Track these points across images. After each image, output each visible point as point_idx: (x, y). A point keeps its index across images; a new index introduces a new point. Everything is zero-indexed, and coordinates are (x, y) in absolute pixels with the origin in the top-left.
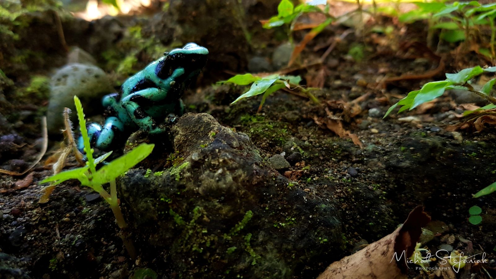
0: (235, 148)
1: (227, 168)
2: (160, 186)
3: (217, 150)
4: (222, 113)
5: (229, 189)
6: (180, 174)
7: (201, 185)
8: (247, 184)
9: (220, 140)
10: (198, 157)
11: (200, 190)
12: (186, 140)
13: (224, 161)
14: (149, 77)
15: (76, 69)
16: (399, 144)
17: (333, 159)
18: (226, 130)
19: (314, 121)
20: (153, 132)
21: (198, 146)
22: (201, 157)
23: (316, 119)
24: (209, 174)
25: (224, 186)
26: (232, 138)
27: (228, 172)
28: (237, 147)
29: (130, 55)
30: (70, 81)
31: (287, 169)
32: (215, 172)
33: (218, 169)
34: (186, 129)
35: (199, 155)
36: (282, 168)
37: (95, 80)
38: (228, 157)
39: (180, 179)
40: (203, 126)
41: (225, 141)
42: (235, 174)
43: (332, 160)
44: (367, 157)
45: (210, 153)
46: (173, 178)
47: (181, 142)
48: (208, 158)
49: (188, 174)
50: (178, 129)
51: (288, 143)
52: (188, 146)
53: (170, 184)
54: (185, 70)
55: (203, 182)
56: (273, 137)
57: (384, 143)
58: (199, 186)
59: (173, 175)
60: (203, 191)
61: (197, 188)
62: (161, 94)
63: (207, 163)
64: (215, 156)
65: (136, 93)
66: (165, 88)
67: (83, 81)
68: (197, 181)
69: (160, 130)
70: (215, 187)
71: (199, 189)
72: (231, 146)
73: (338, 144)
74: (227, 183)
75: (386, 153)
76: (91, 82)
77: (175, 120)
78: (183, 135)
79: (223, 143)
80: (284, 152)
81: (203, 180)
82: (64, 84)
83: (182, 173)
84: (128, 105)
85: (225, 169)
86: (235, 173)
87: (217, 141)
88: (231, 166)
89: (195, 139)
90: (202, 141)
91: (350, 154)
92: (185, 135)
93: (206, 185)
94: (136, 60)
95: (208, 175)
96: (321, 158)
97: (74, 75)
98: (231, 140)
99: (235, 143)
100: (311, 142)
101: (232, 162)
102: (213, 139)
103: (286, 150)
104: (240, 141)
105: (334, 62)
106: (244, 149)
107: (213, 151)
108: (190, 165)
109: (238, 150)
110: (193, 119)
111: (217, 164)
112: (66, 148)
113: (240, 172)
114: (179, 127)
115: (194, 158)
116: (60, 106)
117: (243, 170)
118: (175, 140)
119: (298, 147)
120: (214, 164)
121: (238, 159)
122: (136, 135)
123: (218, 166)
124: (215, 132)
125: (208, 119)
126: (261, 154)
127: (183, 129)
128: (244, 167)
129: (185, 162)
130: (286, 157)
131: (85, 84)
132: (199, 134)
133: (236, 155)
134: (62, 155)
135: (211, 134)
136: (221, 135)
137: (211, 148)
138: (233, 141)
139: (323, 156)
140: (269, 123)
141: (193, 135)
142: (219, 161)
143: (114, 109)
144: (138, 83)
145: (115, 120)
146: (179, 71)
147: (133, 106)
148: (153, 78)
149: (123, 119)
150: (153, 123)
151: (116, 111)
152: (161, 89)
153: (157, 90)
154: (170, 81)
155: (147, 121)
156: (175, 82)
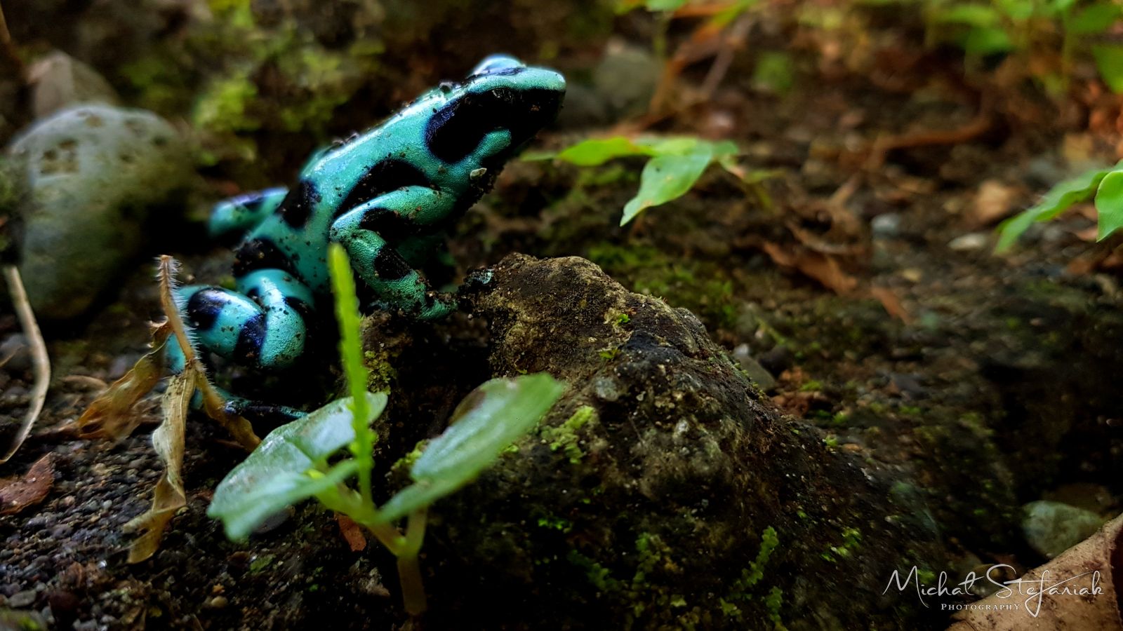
0: (691, 356)
1: (697, 416)
2: (527, 483)
3: (662, 367)
5: (718, 476)
6: (580, 445)
7: (642, 471)
8: (750, 457)
9: (650, 334)
10: (616, 390)
11: (644, 485)
12: (544, 337)
13: (688, 397)
14: (404, 155)
15: (95, 121)
17: (848, 354)
18: (654, 305)
19: (766, 255)
20: (428, 314)
21: (585, 355)
22: (625, 391)
24: (656, 436)
25: (706, 468)
26: (679, 329)
27: (703, 429)
28: (697, 353)
29: (227, 76)
30: (86, 157)
31: (774, 392)
32: (670, 431)
33: (675, 421)
34: (538, 307)
35: (618, 384)
37: (158, 154)
38: (695, 387)
39: (584, 459)
40: (585, 296)
41: (663, 337)
42: (723, 432)
43: (846, 356)
44: (926, 344)
45: (649, 378)
46: (561, 457)
47: (530, 343)
48: (644, 392)
49: (600, 443)
51: (742, 318)
52: (548, 354)
53: (555, 476)
54: (513, 134)
55: (647, 462)
56: (703, 306)
58: (637, 475)
59: (560, 450)
60: (653, 487)
61: (634, 482)
62: (440, 203)
63: (644, 406)
64: (662, 387)
65: (374, 203)
66: (450, 185)
67: (125, 158)
68: (633, 464)
69: (443, 308)
70: (681, 474)
71: (638, 482)
72: (683, 348)
73: (849, 314)
74: (712, 461)
75: (975, 335)
76: (147, 162)
77: (493, 279)
78: (534, 325)
79: (662, 343)
80: (745, 346)
81: (644, 457)
82: (71, 167)
83: (583, 442)
84: (355, 241)
85: (694, 419)
86: (721, 428)
87: (642, 340)
88: (706, 411)
89: (568, 334)
90: (592, 339)
91: (883, 337)
92: (542, 325)
93: (657, 472)
94: (253, 91)
95: (657, 443)
97: (94, 139)
98: (678, 335)
99: (689, 341)
100: (789, 314)
101: (708, 398)
102: (623, 331)
103: (748, 339)
104: (694, 333)
105: (733, 97)
106: (710, 355)
107: (653, 370)
108: (596, 415)
109: (702, 362)
110: (551, 275)
111: (672, 405)
112: (177, 381)
113: (729, 424)
114: (511, 300)
115: (602, 393)
116: (68, 237)
117: (733, 417)
118: (510, 339)
119: (771, 331)
120: (662, 408)
121: (715, 388)
122: (374, 325)
123: (673, 411)
124: (626, 313)
125: (591, 273)
126: (733, 363)
127: (527, 306)
128: (733, 407)
129: (578, 406)
130: (752, 354)
131: (132, 167)
132: (577, 318)
133: (706, 375)
134: (173, 402)
135: (613, 316)
136: (648, 321)
137: (645, 363)
138: (683, 337)
139: (827, 347)
140: (670, 266)
141: (560, 321)
142: (673, 399)
143: (280, 246)
144: (370, 172)
145: (288, 280)
146: (495, 139)
147: (368, 242)
148: (418, 159)
149: (315, 276)
150: (428, 289)
151: (289, 254)
152: (439, 189)
153: (428, 192)
154: (471, 167)
155: (411, 284)
156: (486, 169)
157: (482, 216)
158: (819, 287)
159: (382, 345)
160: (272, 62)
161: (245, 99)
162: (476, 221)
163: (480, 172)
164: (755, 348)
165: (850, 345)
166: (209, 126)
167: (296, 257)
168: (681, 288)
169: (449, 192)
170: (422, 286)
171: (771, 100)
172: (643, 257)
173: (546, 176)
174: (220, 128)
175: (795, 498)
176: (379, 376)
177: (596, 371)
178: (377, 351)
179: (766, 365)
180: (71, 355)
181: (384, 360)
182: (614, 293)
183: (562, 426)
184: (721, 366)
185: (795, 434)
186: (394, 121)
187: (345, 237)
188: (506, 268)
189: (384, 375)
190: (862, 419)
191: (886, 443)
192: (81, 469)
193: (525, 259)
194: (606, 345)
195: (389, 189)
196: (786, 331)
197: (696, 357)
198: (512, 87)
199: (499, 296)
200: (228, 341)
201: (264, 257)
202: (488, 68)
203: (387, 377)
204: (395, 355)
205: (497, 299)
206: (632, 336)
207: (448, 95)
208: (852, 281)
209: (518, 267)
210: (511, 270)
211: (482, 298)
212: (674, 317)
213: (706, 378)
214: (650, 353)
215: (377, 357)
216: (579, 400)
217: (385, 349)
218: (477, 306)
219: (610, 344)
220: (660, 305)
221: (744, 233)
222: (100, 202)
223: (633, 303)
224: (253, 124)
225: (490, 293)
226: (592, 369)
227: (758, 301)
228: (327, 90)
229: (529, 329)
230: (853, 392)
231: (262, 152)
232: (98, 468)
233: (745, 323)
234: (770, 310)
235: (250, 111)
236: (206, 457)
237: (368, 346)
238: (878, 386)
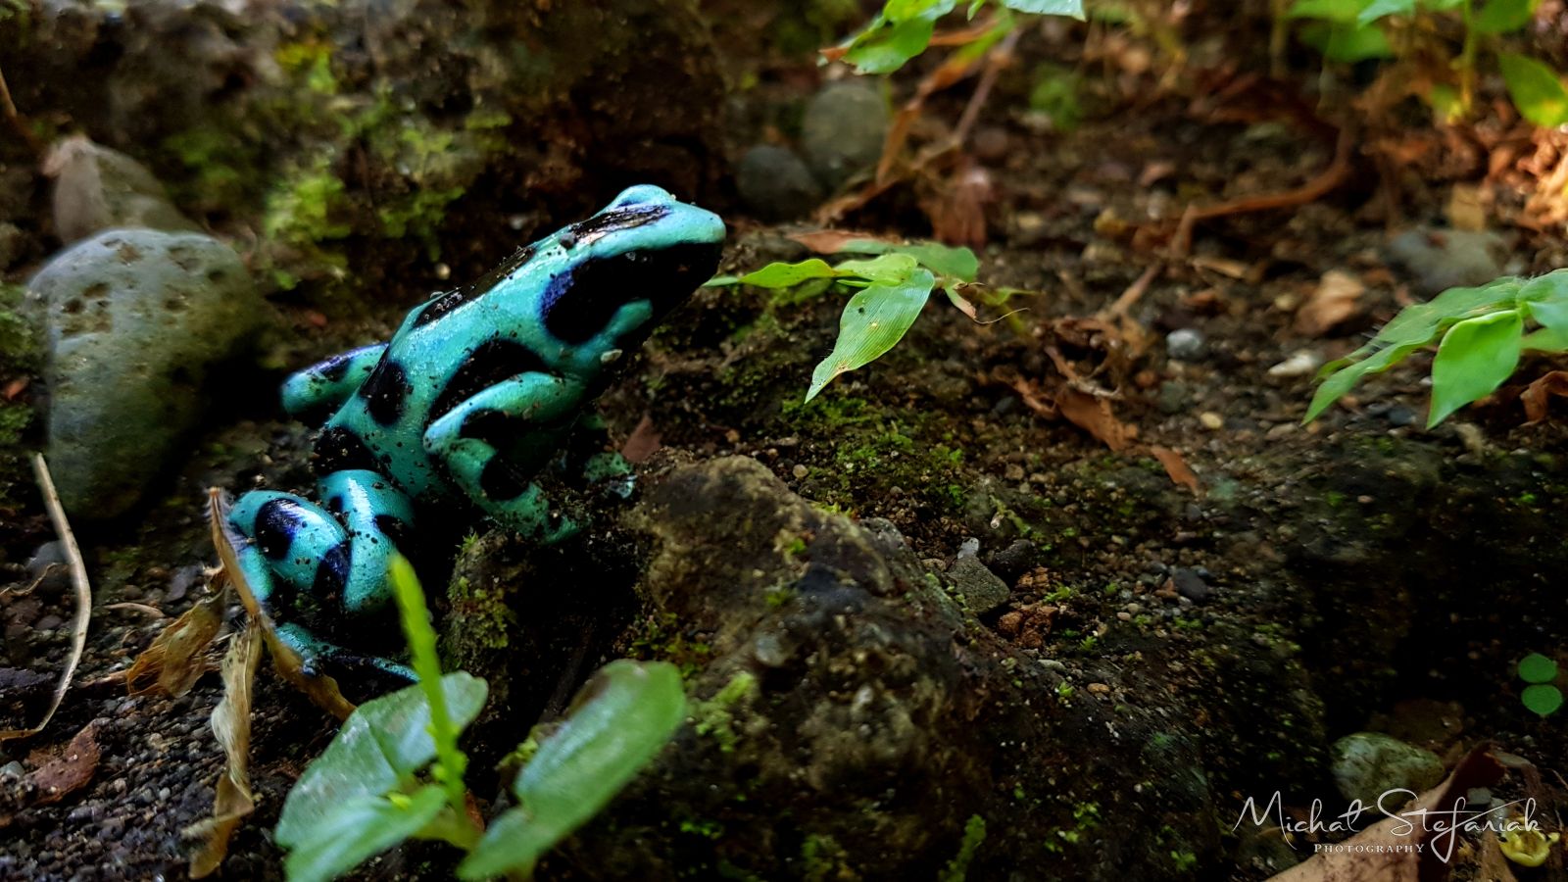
0: (882, 595)
1: (884, 680)
2: (668, 777)
3: (840, 619)
4: (704, 385)
5: (908, 759)
6: (733, 728)
7: (810, 757)
8: (952, 728)
9: (830, 568)
10: (781, 652)
11: (813, 775)
12: (698, 570)
13: (873, 659)
14: (515, 335)
15: (130, 254)
16: (1317, 483)
17: (1116, 539)
18: (838, 526)
19: (1019, 396)
20: (553, 536)
21: (749, 595)
22: (791, 653)
23: (1023, 387)
24: (830, 711)
25: (892, 751)
26: (869, 558)
27: (890, 698)
28: (889, 591)
29: (304, 164)
30: (120, 306)
31: (1005, 608)
32: (849, 702)
33: (855, 689)
34: (690, 532)
35: (783, 645)
36: (991, 606)
37: (214, 293)
38: (882, 643)
39: (738, 745)
40: (750, 515)
41: (845, 570)
42: (916, 700)
43: (1112, 542)
44: (1221, 526)
45: (822, 635)
46: (710, 743)
48: (816, 653)
49: (758, 723)
50: (658, 530)
51: (974, 500)
52: (705, 591)
53: (702, 767)
54: (654, 304)
55: (817, 745)
56: (924, 485)
57: (1269, 476)
58: (805, 761)
59: (709, 734)
60: (824, 777)
61: (801, 771)
62: (564, 394)
63: (815, 672)
64: (839, 645)
65: (480, 400)
66: (576, 371)
67: (172, 305)
68: (799, 748)
69: (574, 527)
70: (860, 758)
71: (806, 771)
72: (871, 588)
73: (1120, 483)
74: (900, 740)
75: (1283, 514)
76: (201, 305)
77: (634, 491)
78: (684, 556)
79: (845, 581)
80: (976, 540)
81: (814, 738)
82: (102, 322)
83: (737, 723)
84: (454, 455)
85: (880, 684)
86: (914, 695)
87: (820, 579)
88: (896, 673)
89: (727, 567)
90: (758, 573)
91: (1164, 514)
92: (694, 556)
93: (829, 757)
94: (337, 185)
95: (831, 720)
96: (1085, 542)
97: (129, 280)
98: (866, 568)
99: (880, 576)
100: (1039, 487)
101: (898, 656)
102: (798, 562)
103: (978, 531)
104: (889, 560)
105: (996, 140)
106: (909, 589)
107: (828, 624)
108: (754, 686)
109: (896, 602)
110: (707, 486)
111: (850, 670)
112: (240, 643)
113: (926, 688)
114: (656, 521)
115: (763, 656)
116: (103, 419)
117: (933, 677)
118: (654, 574)
119: (1012, 515)
120: (840, 673)
121: (909, 639)
122: (487, 551)
123: (852, 677)
124: (800, 537)
125: (759, 483)
126: (944, 586)
127: (676, 529)
128: (933, 663)
129: (733, 672)
130: (982, 553)
131: (178, 315)
132: (739, 544)
133: (899, 622)
134: (234, 673)
135: (786, 542)
136: (828, 550)
137: (818, 615)
138: (872, 570)
139: (1086, 533)
140: (886, 421)
141: (718, 549)
142: (853, 662)
143: (368, 444)
144: (471, 356)
146: (632, 312)
148: (533, 339)
149: (412, 482)
150: (553, 506)
151: (379, 453)
152: (563, 377)
153: (548, 380)
154: (601, 349)
155: (530, 503)
156: (620, 351)
158: (1085, 439)
159: (496, 580)
160: (362, 141)
161: (328, 197)
163: (614, 355)
164: (988, 541)
165: (1121, 528)
166: (282, 234)
167: (387, 459)
168: (896, 458)
169: (574, 380)
170: (545, 503)
171: (1052, 140)
172: (849, 412)
174: (296, 237)
175: (1013, 771)
176: (492, 624)
177: (761, 619)
178: (490, 589)
179: (995, 567)
180: (119, 570)
181: (499, 601)
182: (788, 509)
183: (713, 699)
184: (924, 603)
185: (1017, 687)
187: (442, 450)
188: (653, 472)
189: (499, 620)
190: (1123, 637)
191: (1149, 674)
192: (134, 738)
193: (677, 461)
194: (774, 582)
195: (498, 379)
196: (1031, 515)
197: (889, 595)
198: (650, 246)
199: (641, 515)
200: (305, 576)
201: (348, 455)
202: (626, 203)
203: (503, 623)
204: (513, 590)
205: (638, 518)
206: (808, 570)
207: (572, 251)
208: (1132, 430)
209: (668, 473)
210: (659, 477)
211: (622, 513)
212: (862, 542)
213: (896, 624)
214: (825, 599)
215: (490, 597)
216: (736, 663)
217: (500, 585)
218: (616, 523)
219: (780, 579)
220: (843, 527)
221: (988, 365)
222: (141, 369)
223: (811, 522)
224: (341, 231)
225: (631, 508)
226: (758, 615)
227: (998, 470)
228: (437, 183)
229: (678, 561)
230: (1115, 597)
231: (354, 267)
232: (153, 738)
233: (978, 504)
234: (1016, 483)
235: (336, 214)
236: (286, 716)
237: (478, 582)
238: (1149, 588)
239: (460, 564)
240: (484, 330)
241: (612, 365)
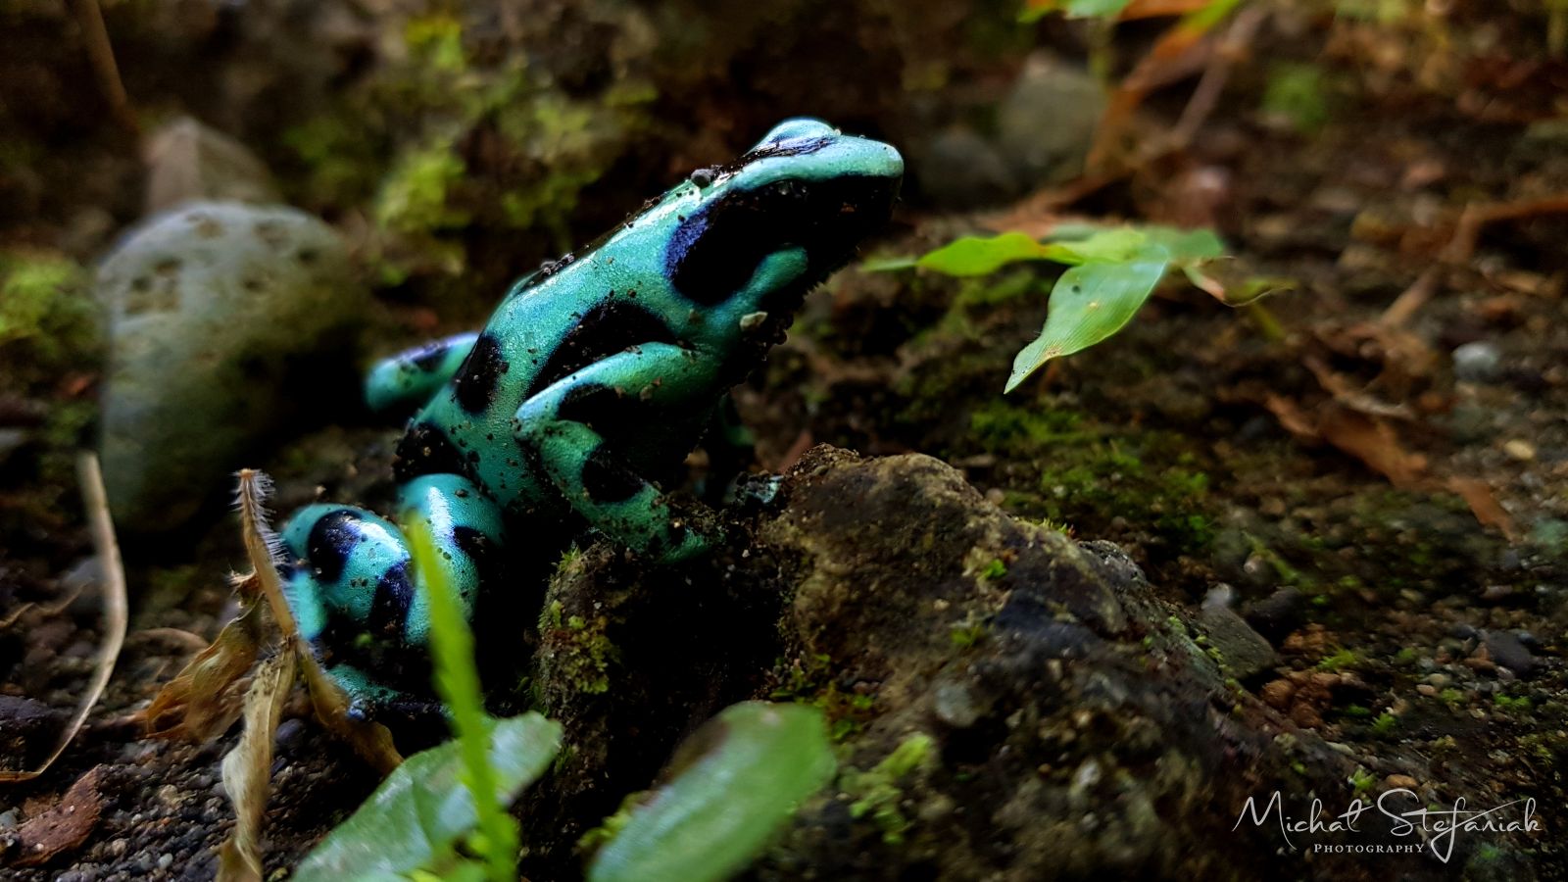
0: (1112, 638)
1: (1116, 753)
3: (1055, 665)
4: (877, 397)
5: (1149, 866)
7: (1011, 856)
8: (1210, 824)
9: (1039, 598)
10: (973, 707)
12: (860, 598)
13: (1100, 721)
14: (633, 294)
15: (210, 229)
17: (1408, 594)
18: (1050, 543)
19: (1272, 417)
20: (675, 555)
21: (928, 632)
22: (986, 708)
23: (1279, 406)
24: (1041, 791)
25: (1127, 852)
26: (1092, 587)
27: (1125, 779)
28: (1122, 633)
29: (425, 146)
30: (193, 289)
31: (1270, 674)
32: (1066, 782)
33: (1075, 764)
34: (851, 546)
35: (975, 696)
36: (1250, 670)
37: (302, 275)
38: (1113, 701)
39: (909, 835)
40: (932, 527)
41: (1062, 603)
42: (1161, 783)
43: (1404, 598)
44: (1546, 579)
45: (1029, 686)
46: (869, 830)
47: (835, 609)
48: (1020, 711)
49: (938, 805)
50: (808, 544)
51: (1222, 537)
52: (869, 626)
53: (857, 863)
54: (810, 254)
55: (1021, 840)
56: (1156, 516)
58: (1003, 863)
59: (868, 816)
62: (694, 371)
63: (1019, 737)
65: (584, 375)
66: (709, 341)
67: (252, 285)
68: (995, 843)
69: (701, 543)
70: (1082, 862)
72: (1096, 627)
73: (1410, 522)
74: (1139, 838)
76: (287, 287)
77: (779, 493)
78: (842, 578)
79: (1059, 617)
80: (1226, 587)
81: (1017, 830)
82: (170, 304)
83: (909, 803)
84: (549, 441)
85: (1110, 759)
86: (1159, 776)
87: (1026, 611)
88: (1133, 744)
89: (900, 594)
90: (941, 604)
91: (1469, 560)
92: (854, 578)
93: (1038, 858)
94: (458, 168)
95: (1041, 805)
96: (1368, 595)
97: (207, 257)
98: (1090, 599)
99: (1109, 610)
100: (1307, 525)
101: (1136, 720)
102: (994, 590)
103: (1231, 575)
104: (1120, 592)
105: (1227, 140)
106: (1147, 632)
107: (1036, 671)
108: (934, 752)
109: (1131, 648)
110: (875, 489)
111: (1069, 736)
112: (269, 670)
113: (1174, 766)
114: (807, 532)
115: (946, 712)
116: (160, 412)
117: (1185, 752)
118: (802, 602)
119: (1273, 557)
120: (1054, 740)
121: (1150, 699)
122: (588, 570)
123: (1072, 746)
124: (999, 557)
125: (943, 486)
126: (1193, 636)
127: (833, 544)
128: (1183, 733)
129: (906, 733)
130: (1235, 605)
131: (261, 299)
132: (916, 565)
133: (1136, 675)
134: (257, 708)
135: (979, 563)
136: (1037, 575)
137: (1023, 658)
138: (1098, 603)
139: (1369, 584)
140: (1105, 441)
141: (888, 571)
142: (1072, 725)
143: (454, 439)
144: (581, 323)
145: (463, 495)
146: (779, 264)
147: (573, 441)
148: (655, 299)
149: (503, 486)
150: (674, 514)
151: (466, 450)
152: (692, 348)
153: (673, 352)
154: (740, 312)
155: (646, 505)
156: (765, 314)
157: (802, 356)
158: (1359, 471)
159: (598, 606)
160: (490, 122)
161: (447, 180)
162: (794, 364)
163: (757, 318)
164: (1244, 589)
165: (1413, 580)
166: (394, 223)
167: (474, 457)
168: (1119, 483)
169: (707, 353)
170: (664, 509)
171: (1292, 142)
172: (1057, 428)
173: (905, 290)
174: (409, 226)
176: (588, 661)
177: (944, 664)
178: (589, 617)
179: (1256, 622)
180: (167, 591)
181: (599, 632)
182: (982, 521)
183: (875, 769)
184: (1168, 653)
185: (1297, 773)
186: (622, 238)
187: (534, 433)
188: (806, 472)
189: (598, 657)
190: (1427, 717)
191: (1465, 766)
192: (146, 790)
193: (836, 458)
194: (963, 616)
195: (611, 351)
196: (1299, 558)
197: (1121, 639)
198: (806, 175)
199: (788, 524)
200: (362, 601)
201: (431, 454)
202: (777, 140)
203: (603, 661)
204: (621, 621)
205: (784, 530)
206: (1009, 601)
207: (707, 190)
208: (1419, 461)
209: (823, 473)
210: (812, 479)
211: (764, 525)
212: (1083, 566)
213: (1135, 680)
214: (1035, 638)
215: (588, 627)
216: (908, 721)
217: (602, 613)
218: (756, 537)
219: (971, 613)
220: (1059, 545)
221: (1234, 379)
222: (209, 356)
223: (1014, 539)
224: (460, 219)
225: (775, 518)
226: (938, 659)
227: (1251, 502)
228: (570, 163)
229: (835, 584)
230: (1412, 666)
231: (474, 261)
232: (166, 792)
233: (1228, 542)
234: (1275, 519)
235: (454, 199)
236: (333, 774)
237: (574, 607)
238: (1457, 655)
239: (555, 585)
240: (598, 292)
241: (753, 330)
